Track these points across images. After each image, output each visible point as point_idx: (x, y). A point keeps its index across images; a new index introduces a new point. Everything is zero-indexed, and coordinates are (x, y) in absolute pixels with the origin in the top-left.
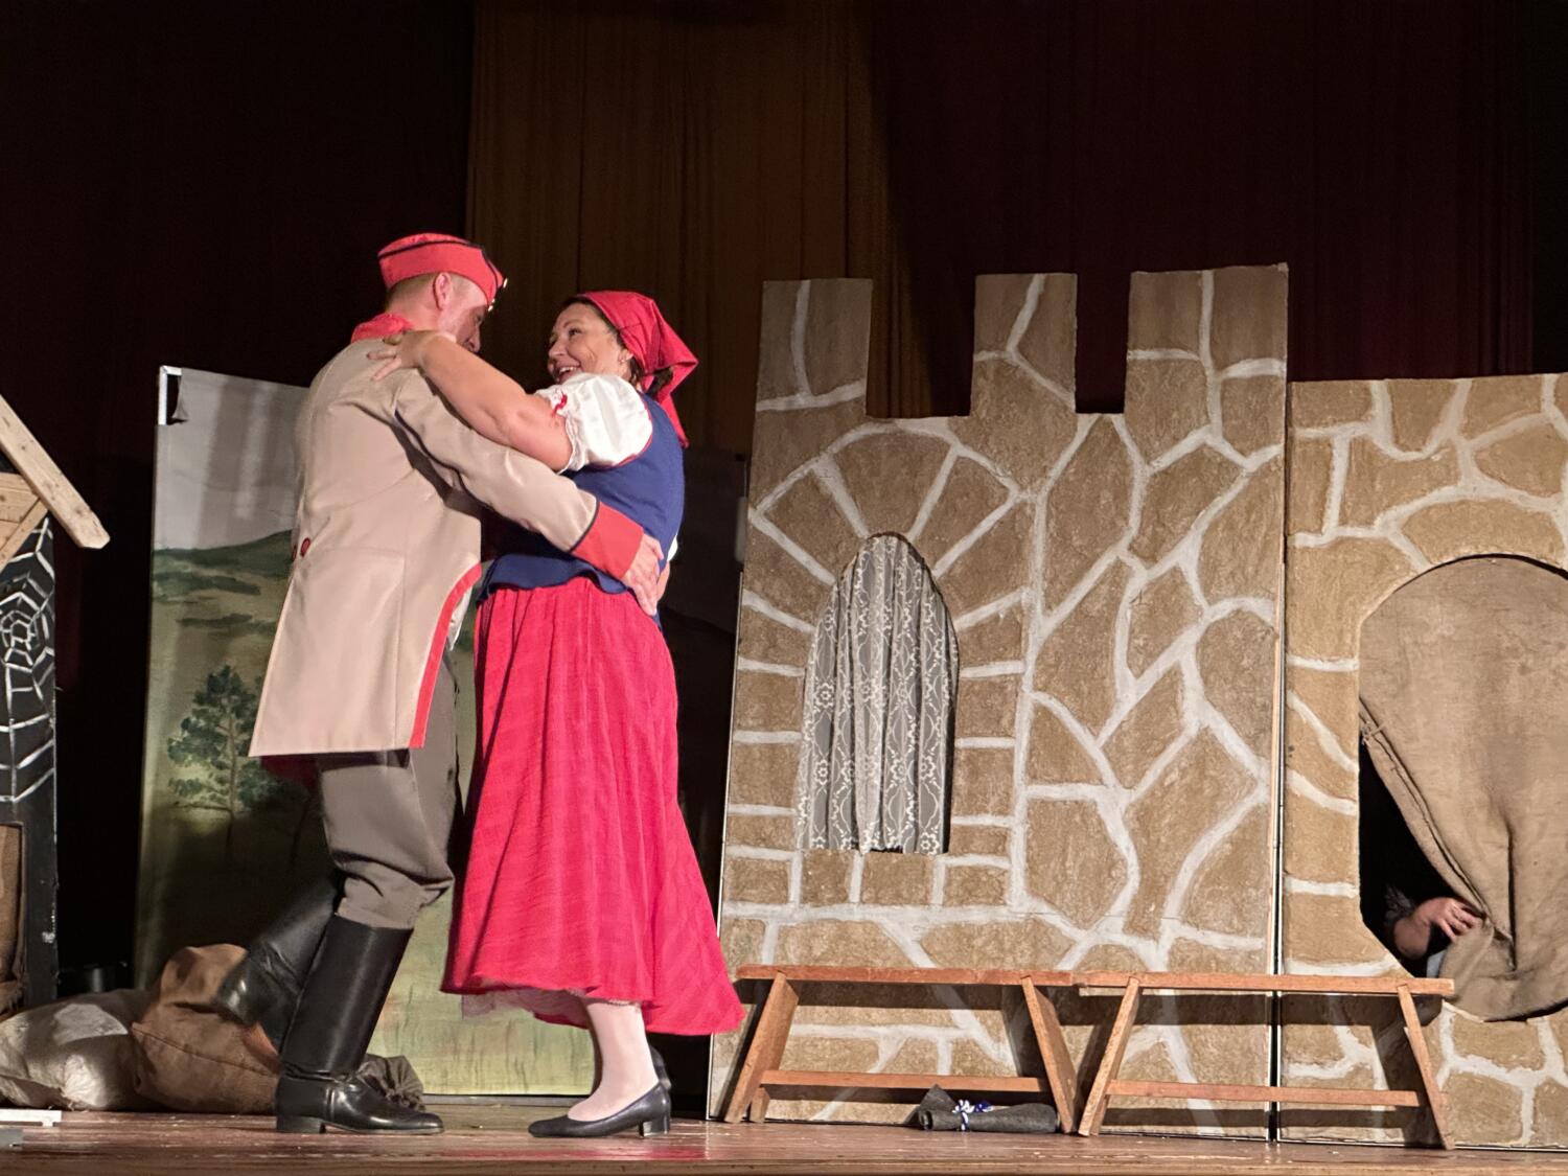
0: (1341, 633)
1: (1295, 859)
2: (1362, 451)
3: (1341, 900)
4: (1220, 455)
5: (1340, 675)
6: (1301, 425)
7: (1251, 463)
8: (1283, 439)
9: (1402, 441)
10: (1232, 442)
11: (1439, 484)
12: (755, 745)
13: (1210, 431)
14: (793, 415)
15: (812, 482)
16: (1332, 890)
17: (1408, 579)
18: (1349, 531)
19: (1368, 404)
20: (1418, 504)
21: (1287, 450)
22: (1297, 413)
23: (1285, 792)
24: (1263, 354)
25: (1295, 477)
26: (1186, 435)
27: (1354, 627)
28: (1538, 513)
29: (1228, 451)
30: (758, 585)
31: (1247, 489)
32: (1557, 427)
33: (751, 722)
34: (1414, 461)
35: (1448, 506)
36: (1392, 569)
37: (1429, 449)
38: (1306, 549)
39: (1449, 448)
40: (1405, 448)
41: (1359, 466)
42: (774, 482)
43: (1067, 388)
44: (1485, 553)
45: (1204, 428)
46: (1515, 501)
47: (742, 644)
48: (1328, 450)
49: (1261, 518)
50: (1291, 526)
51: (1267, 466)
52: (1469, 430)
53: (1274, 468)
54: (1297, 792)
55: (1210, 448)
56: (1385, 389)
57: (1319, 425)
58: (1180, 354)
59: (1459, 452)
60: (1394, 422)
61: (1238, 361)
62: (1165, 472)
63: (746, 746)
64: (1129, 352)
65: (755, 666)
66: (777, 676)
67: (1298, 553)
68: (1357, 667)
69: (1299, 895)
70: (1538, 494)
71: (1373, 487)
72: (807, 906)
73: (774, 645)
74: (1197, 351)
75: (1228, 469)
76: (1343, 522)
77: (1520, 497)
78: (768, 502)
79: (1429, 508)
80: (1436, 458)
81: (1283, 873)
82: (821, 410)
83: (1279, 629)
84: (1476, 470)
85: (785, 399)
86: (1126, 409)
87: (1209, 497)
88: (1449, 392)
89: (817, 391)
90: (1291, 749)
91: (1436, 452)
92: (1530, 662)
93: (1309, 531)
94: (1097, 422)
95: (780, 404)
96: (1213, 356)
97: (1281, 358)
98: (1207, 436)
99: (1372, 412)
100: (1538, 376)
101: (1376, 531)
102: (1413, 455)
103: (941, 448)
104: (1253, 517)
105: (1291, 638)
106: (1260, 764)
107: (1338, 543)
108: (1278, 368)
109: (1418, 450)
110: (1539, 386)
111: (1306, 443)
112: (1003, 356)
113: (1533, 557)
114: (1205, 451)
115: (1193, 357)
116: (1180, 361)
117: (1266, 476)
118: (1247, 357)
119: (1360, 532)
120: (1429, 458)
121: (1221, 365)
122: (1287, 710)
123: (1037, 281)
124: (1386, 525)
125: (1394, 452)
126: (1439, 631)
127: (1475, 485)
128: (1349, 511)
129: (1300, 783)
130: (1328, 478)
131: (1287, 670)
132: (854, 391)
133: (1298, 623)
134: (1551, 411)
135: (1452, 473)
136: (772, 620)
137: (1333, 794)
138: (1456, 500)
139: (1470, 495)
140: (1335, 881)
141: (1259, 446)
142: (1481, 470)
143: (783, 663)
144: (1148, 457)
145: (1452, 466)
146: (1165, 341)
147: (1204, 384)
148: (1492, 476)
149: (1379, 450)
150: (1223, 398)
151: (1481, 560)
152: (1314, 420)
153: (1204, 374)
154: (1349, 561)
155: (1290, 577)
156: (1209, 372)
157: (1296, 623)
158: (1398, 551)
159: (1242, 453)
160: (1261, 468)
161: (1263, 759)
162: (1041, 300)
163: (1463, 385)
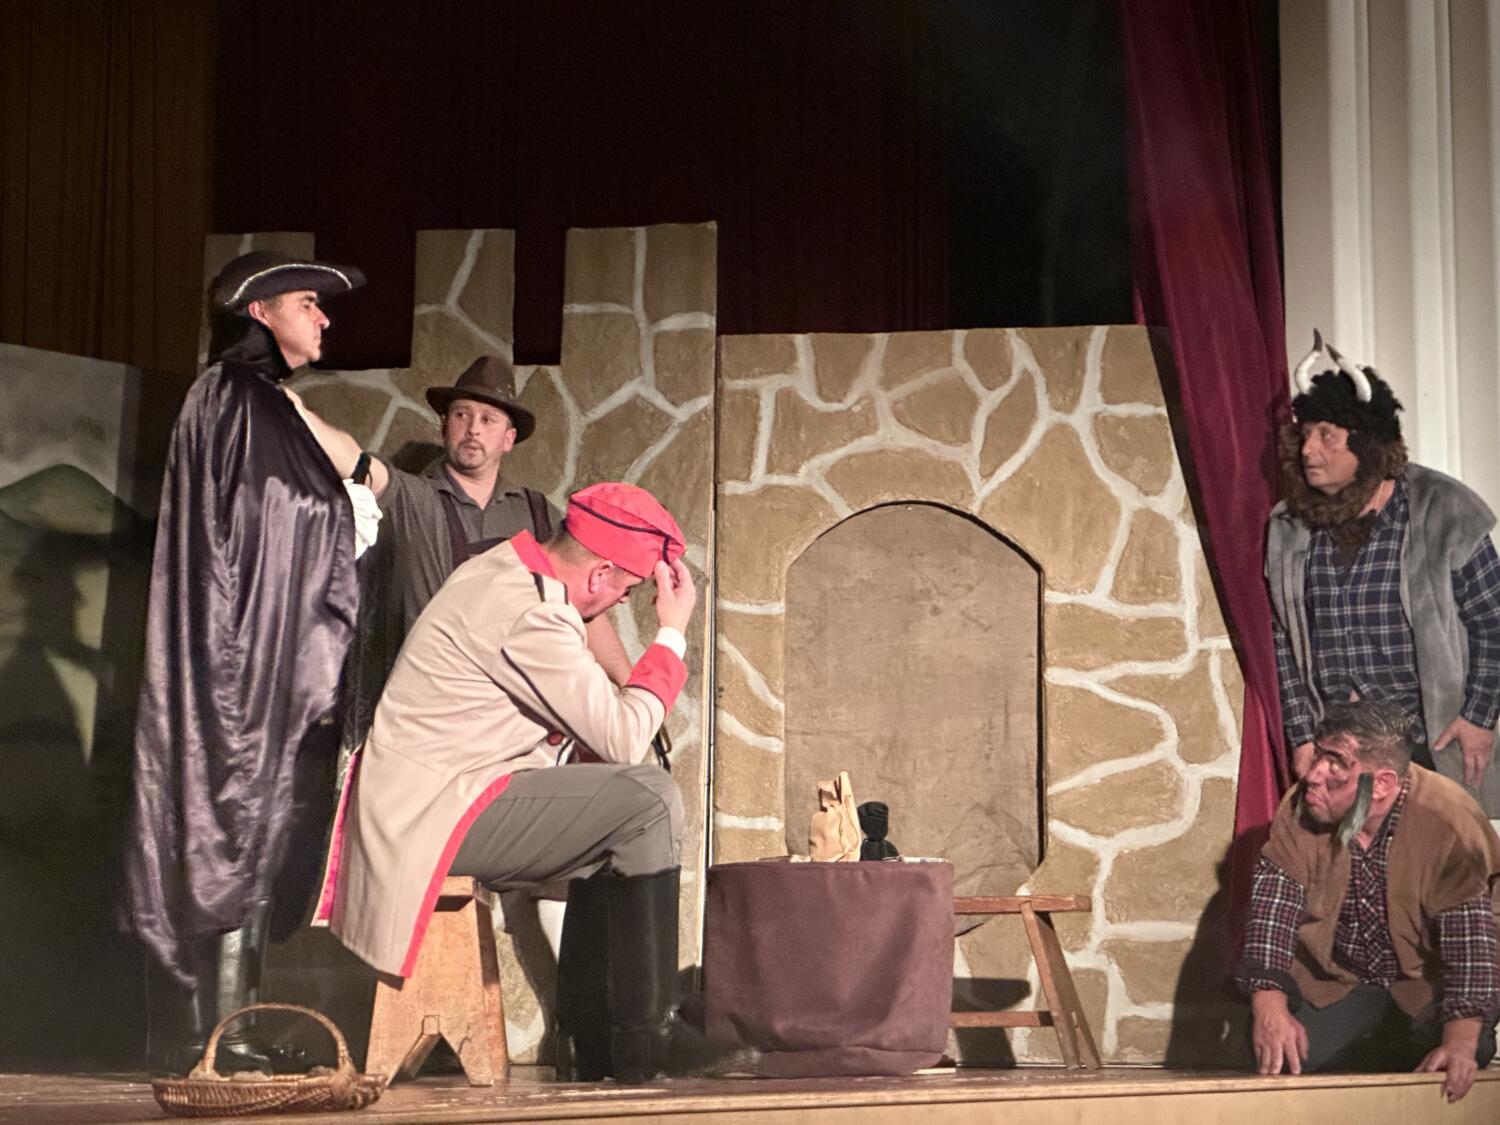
0: (768, 579)
1: (725, 795)
2: (787, 402)
3: (768, 833)
4: (653, 405)
5: (768, 618)
6: (731, 378)
7: (682, 414)
8: (713, 391)
9: (825, 391)
10: (664, 393)
11: (860, 434)
13: (643, 382)
16: (759, 824)
17: (832, 525)
18: (775, 479)
19: (793, 357)
20: (840, 453)
21: (717, 401)
22: (725, 365)
23: (715, 731)
24: (694, 307)
25: (724, 425)
26: (619, 387)
27: (779, 572)
28: (950, 462)
29: (661, 402)
31: (678, 439)
32: (966, 380)
34: (837, 412)
35: (867, 455)
36: (816, 515)
37: (851, 399)
38: (736, 497)
39: (868, 400)
40: (827, 399)
41: (785, 417)
43: (505, 340)
44: (903, 499)
45: (638, 380)
46: (930, 451)
48: (755, 400)
49: (691, 467)
50: (720, 475)
51: (698, 415)
52: (887, 383)
53: (704, 418)
54: (725, 730)
55: (644, 399)
56: (809, 342)
57: (747, 376)
58: (613, 308)
59: (878, 403)
60: (817, 374)
61: (667, 315)
62: (601, 424)
64: (566, 306)
67: (727, 500)
68: (783, 611)
69: (728, 830)
70: (950, 443)
71: (798, 436)
74: (631, 305)
75: (661, 420)
76: (770, 470)
77: (934, 447)
79: (850, 457)
80: (857, 409)
81: (713, 809)
83: (710, 574)
84: (893, 420)
86: (563, 361)
87: (642, 447)
88: (869, 346)
90: (721, 689)
91: (857, 403)
92: (941, 604)
93: (737, 478)
94: (533, 375)
96: (646, 309)
97: (710, 313)
98: (639, 388)
99: (797, 365)
100: (949, 331)
101: (800, 479)
102: (835, 406)
103: (384, 399)
104: (685, 465)
105: (720, 582)
106: (691, 705)
107: (767, 491)
108: (708, 322)
109: (840, 401)
110: (950, 340)
111: (734, 393)
112: (444, 309)
113: (947, 504)
114: (639, 401)
115: (628, 311)
116: (614, 314)
117: (696, 425)
118: (679, 311)
119: (786, 480)
120: (850, 409)
121: (654, 318)
122: (717, 653)
123: (477, 236)
124: (809, 474)
125: (819, 404)
126: (858, 576)
127: (893, 436)
128: (775, 460)
129: (729, 722)
130: (755, 429)
131: (717, 614)
133: (727, 568)
134: (961, 365)
135: (872, 424)
137: (761, 732)
138: (875, 449)
139: (887, 445)
140: (762, 815)
141: (691, 396)
142: (899, 421)
144: (583, 408)
145: (870, 416)
146: (600, 296)
147: (638, 336)
148: (908, 426)
149: (804, 401)
150: (655, 351)
151: (899, 507)
152: (743, 372)
153: (637, 327)
154: (775, 507)
155: (720, 523)
156: (642, 325)
157: (726, 570)
158: (822, 499)
159: (674, 403)
160: (691, 418)
161: (694, 700)
162: (481, 254)
163: (881, 339)
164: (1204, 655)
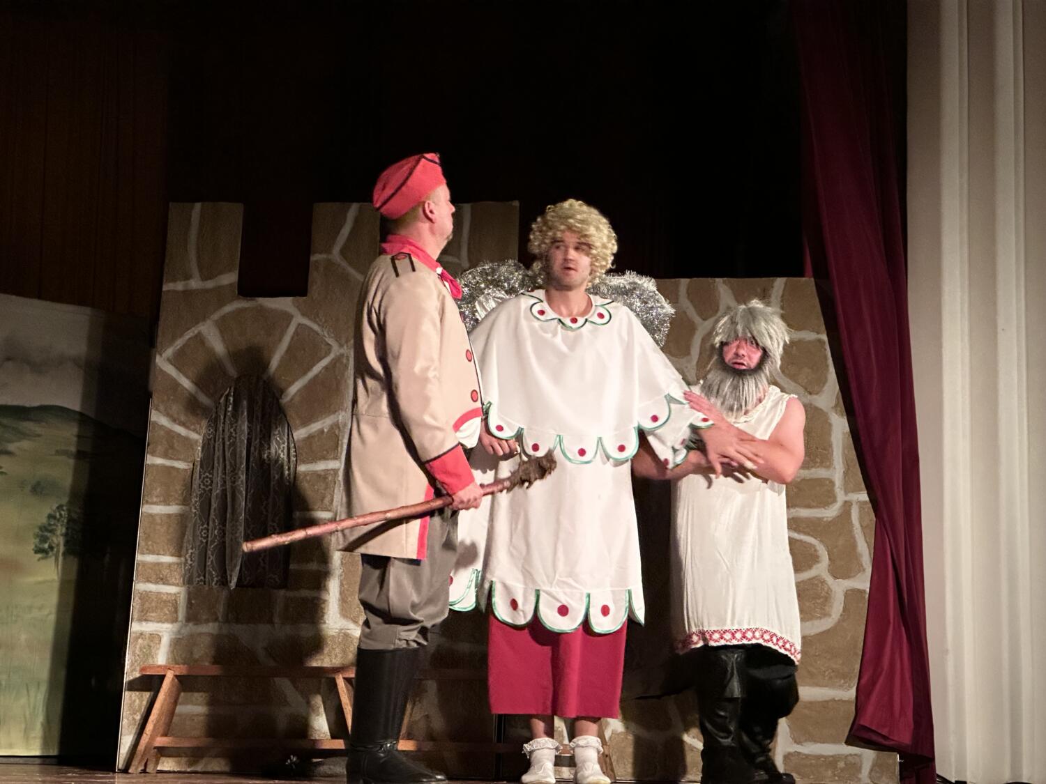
12: (157, 515)
14: (187, 293)
15: (199, 338)
30: (162, 408)
32: (688, 313)
33: (155, 500)
42: (174, 339)
47: (149, 447)
63: (151, 516)
65: (159, 461)
66: (173, 468)
72: (191, 624)
73: (172, 447)
74: (459, 257)
78: (169, 352)
82: (206, 291)
85: (183, 283)
89: (205, 278)
95: (180, 286)
96: (469, 260)
103: (288, 318)
112: (330, 257)
115: (456, 260)
123: (355, 208)
132: (230, 278)
136: (171, 431)
143: (178, 459)
162: (357, 221)
164: (847, 505)
